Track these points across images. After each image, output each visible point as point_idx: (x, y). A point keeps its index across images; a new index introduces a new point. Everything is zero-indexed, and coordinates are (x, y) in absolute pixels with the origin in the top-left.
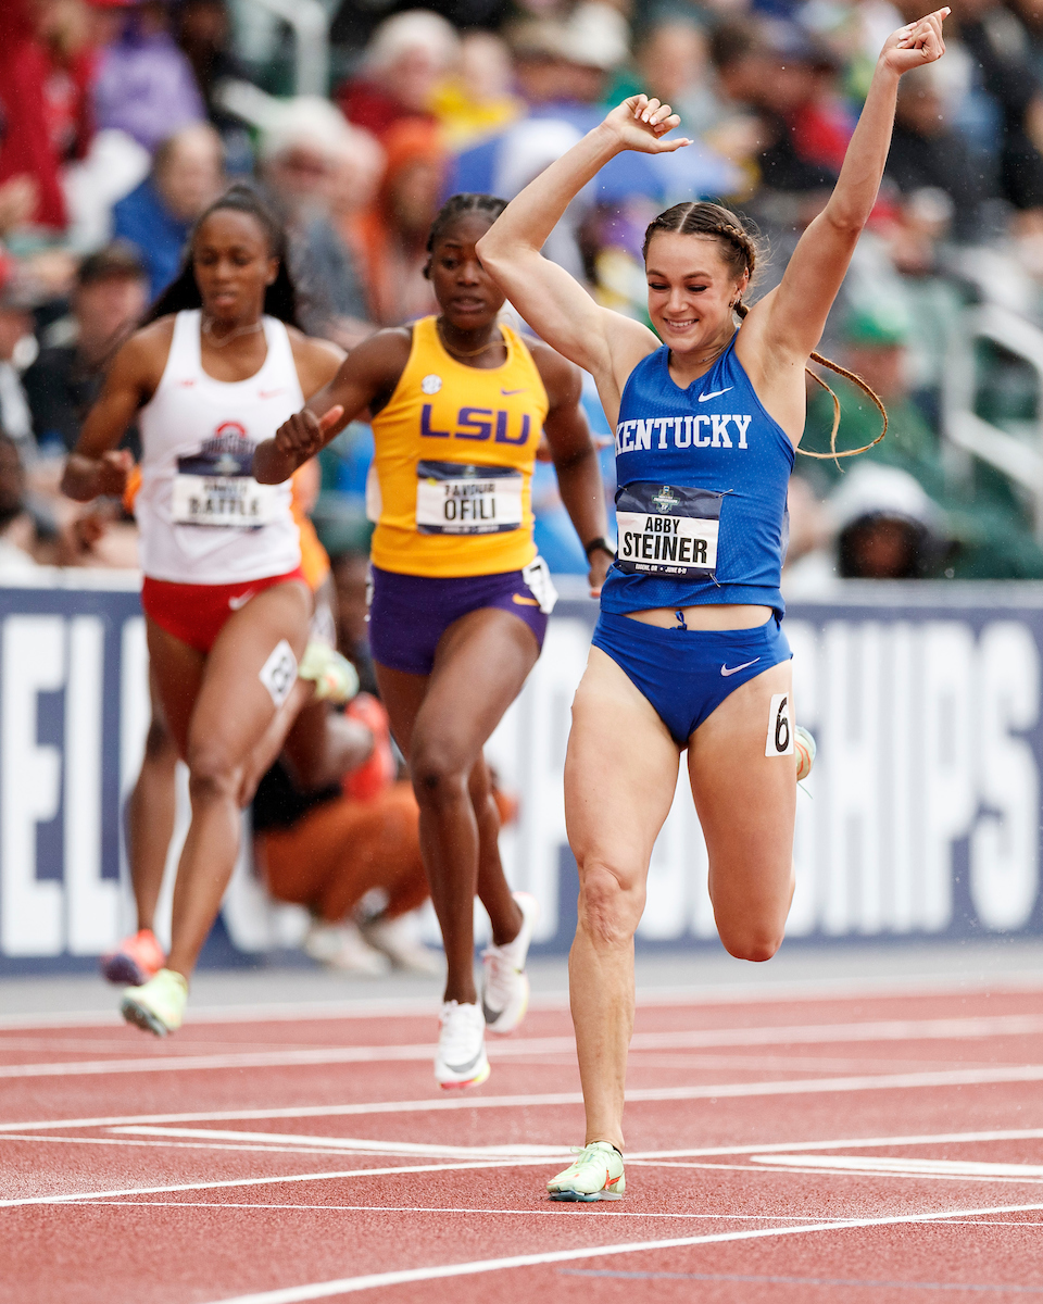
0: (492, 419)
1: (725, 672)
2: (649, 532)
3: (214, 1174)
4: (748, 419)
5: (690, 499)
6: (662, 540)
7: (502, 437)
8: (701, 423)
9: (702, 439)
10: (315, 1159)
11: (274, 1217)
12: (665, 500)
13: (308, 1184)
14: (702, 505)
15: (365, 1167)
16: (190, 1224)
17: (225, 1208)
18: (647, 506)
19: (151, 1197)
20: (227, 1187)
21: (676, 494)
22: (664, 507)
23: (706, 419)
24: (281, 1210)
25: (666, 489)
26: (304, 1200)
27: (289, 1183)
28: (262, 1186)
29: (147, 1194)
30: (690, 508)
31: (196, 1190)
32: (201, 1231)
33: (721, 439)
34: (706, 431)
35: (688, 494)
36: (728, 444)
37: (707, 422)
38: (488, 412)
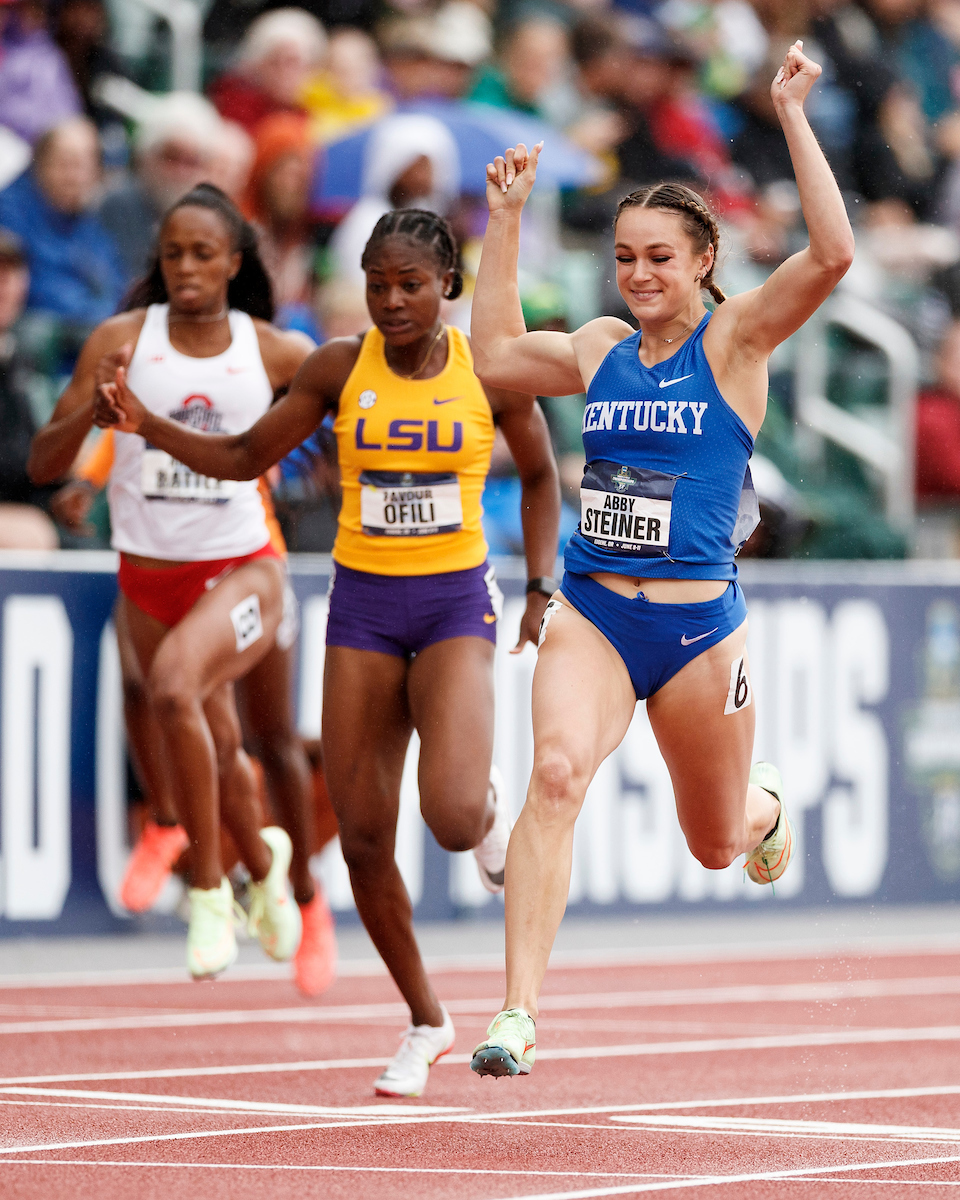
0: (423, 430)
1: (684, 642)
2: (607, 510)
3: (91, 1134)
4: (704, 406)
5: (646, 480)
6: (619, 518)
7: (433, 446)
8: (659, 408)
9: (658, 424)
10: (188, 1119)
11: (149, 1174)
12: (623, 480)
13: (182, 1143)
14: (657, 487)
15: (237, 1127)
16: (67, 1182)
17: (102, 1166)
18: (606, 485)
19: (30, 1155)
20: (103, 1146)
21: (633, 475)
22: (622, 486)
23: (663, 405)
24: (156, 1168)
25: (624, 469)
26: (176, 1158)
27: (163, 1142)
28: (137, 1145)
29: (26, 1152)
30: (646, 488)
31: (73, 1148)
32: (79, 1189)
33: (676, 424)
34: (662, 417)
35: (644, 475)
36: (683, 430)
37: (664, 408)
38: (419, 423)
